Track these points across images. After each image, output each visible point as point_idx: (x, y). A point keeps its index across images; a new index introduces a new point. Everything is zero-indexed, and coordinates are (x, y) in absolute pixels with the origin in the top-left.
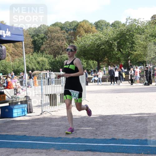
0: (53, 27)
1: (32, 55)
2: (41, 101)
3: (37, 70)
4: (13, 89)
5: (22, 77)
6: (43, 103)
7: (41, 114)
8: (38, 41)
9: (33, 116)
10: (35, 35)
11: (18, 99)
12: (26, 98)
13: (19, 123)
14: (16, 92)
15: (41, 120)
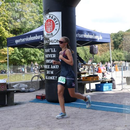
0: (127, 32)
1: (113, 51)
2: (122, 81)
3: (116, 61)
4: (102, 73)
5: (107, 65)
6: (123, 82)
7: (122, 90)
8: (117, 42)
9: (116, 91)
10: (115, 38)
11: (106, 79)
12: (111, 79)
13: (108, 95)
14: (103, 75)
15: (121, 94)
